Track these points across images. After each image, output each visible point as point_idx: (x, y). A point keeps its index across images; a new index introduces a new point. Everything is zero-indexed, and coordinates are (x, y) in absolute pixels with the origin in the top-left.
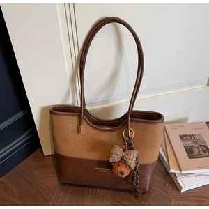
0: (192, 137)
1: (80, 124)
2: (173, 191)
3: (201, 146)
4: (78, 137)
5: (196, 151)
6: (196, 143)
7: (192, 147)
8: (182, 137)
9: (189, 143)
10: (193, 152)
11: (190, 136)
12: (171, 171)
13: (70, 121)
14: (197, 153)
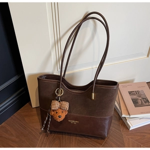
0: (137, 93)
2: (125, 130)
3: (143, 98)
5: (140, 102)
6: (140, 96)
7: (137, 99)
8: (130, 93)
9: (135, 97)
10: (137, 103)
12: (123, 116)
14: (140, 104)
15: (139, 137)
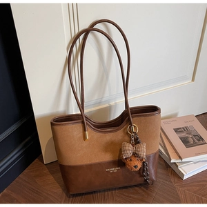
0: (185, 129)
1: (85, 130)
3: (195, 136)
4: (85, 144)
5: (191, 141)
6: (190, 134)
7: (187, 138)
8: (176, 130)
9: (183, 135)
10: (188, 142)
11: (183, 128)
12: (172, 161)
13: (74, 129)
14: (192, 142)
15: (198, 188)
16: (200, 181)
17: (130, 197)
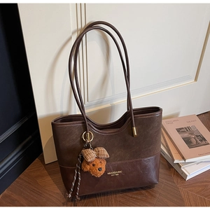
0: (188, 129)
2: (179, 180)
3: (197, 136)
5: (194, 141)
6: (192, 134)
7: (189, 138)
8: (179, 130)
9: (186, 135)
10: (191, 142)
11: (186, 128)
12: (176, 162)
14: (195, 143)
15: (200, 189)
16: (203, 182)
17: (134, 198)
